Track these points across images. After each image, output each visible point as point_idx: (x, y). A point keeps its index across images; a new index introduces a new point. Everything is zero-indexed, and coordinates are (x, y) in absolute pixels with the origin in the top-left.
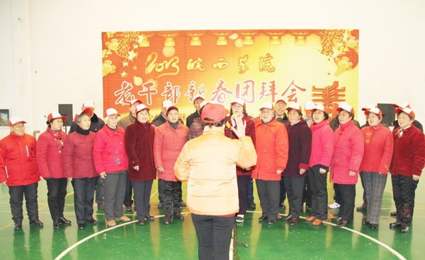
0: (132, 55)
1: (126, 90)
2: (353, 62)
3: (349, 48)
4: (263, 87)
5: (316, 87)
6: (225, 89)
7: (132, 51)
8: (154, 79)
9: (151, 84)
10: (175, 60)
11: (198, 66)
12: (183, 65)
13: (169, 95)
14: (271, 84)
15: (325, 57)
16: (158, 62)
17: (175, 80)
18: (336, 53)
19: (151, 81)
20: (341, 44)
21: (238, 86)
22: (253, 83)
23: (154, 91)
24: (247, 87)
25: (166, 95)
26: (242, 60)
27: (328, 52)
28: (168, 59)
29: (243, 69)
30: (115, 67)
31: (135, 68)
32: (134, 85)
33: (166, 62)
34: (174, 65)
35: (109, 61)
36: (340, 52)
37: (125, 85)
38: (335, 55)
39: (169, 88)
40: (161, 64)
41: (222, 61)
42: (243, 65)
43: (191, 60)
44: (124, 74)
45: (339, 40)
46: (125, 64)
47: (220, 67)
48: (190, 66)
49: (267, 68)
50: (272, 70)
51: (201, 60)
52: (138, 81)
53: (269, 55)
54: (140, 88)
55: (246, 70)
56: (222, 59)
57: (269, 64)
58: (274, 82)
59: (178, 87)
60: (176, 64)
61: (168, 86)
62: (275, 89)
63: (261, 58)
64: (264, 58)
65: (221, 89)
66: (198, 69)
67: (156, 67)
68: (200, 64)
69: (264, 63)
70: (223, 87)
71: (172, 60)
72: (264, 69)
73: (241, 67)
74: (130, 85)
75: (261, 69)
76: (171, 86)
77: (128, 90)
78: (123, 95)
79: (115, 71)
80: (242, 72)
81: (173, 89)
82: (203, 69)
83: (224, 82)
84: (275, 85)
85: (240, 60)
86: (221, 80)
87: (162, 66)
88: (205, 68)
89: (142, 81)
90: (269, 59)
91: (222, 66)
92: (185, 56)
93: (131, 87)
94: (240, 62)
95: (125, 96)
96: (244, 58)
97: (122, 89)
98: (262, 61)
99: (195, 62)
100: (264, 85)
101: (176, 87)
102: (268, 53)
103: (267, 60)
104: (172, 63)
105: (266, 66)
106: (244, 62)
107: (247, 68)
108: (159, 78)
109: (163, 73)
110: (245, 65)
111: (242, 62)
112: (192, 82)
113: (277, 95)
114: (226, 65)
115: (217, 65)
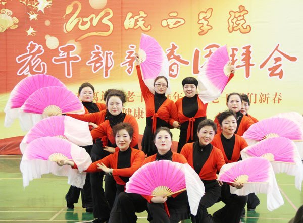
0: (44, 3)
1: (34, 55)
4: (233, 55)
6: (178, 58)
8: (76, 41)
9: (72, 48)
10: (108, 14)
11: (141, 23)
12: (118, 20)
13: (98, 65)
14: (244, 51)
17: (106, 43)
19: (71, 43)
21: (197, 53)
23: (76, 58)
24: (210, 54)
25: (93, 64)
26: (203, 15)
28: (97, 12)
29: (205, 28)
30: (17, 21)
31: (48, 23)
32: (45, 47)
33: (94, 15)
34: (105, 21)
35: (7, 10)
37: (33, 47)
39: (97, 54)
40: (85, 19)
41: (175, 17)
42: (205, 23)
43: (130, 15)
44: (30, 31)
46: (33, 16)
47: (171, 26)
48: (129, 23)
49: (240, 26)
50: (247, 30)
51: (145, 15)
52: (52, 42)
53: (242, 8)
54: (56, 52)
55: (209, 31)
56: (175, 14)
57: (243, 22)
58: (250, 47)
59: (111, 54)
60: (109, 20)
61: (97, 51)
62: (250, 58)
63: (231, 13)
64: (235, 12)
65: (172, 57)
66: (140, 27)
67: (78, 22)
68: (143, 20)
69: (235, 19)
70: (175, 54)
71: (102, 13)
72: (235, 29)
73: (201, 25)
74: (40, 47)
75: (231, 29)
76: (100, 51)
77: (38, 55)
78: (30, 63)
79: (17, 26)
80: (203, 33)
81: (103, 55)
82: (147, 27)
83: (176, 47)
84: (250, 52)
85: (201, 15)
86: (173, 45)
87: (87, 22)
88: (150, 27)
89: (58, 43)
90: (242, 14)
91: (174, 24)
92: (122, 8)
93: (41, 51)
94: (201, 18)
95: (33, 64)
96: (206, 13)
97: (28, 53)
98: (233, 17)
99: (136, 17)
100: (235, 51)
101: (108, 52)
102: (241, 6)
103: (240, 16)
104: (102, 18)
105: (238, 25)
106: (206, 18)
107: (210, 28)
108: (83, 39)
109: (90, 32)
110: (207, 22)
111: (204, 18)
112: (131, 47)
113: (254, 66)
114: (179, 22)
115: (167, 23)
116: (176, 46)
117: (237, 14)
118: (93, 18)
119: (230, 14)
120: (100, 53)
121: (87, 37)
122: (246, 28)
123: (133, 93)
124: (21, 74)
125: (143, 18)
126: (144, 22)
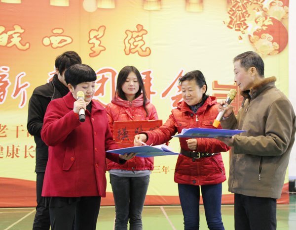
2: (279, 43)
3: (273, 20)
5: (219, 83)
11: (16, 40)
14: (144, 77)
15: (234, 33)
18: (252, 27)
20: (261, 13)
24: (103, 81)
26: (93, 34)
27: (239, 25)
29: (97, 48)
36: (258, 26)
38: (250, 31)
41: (59, 35)
43: (1, 29)
45: (257, 7)
49: (138, 48)
50: (146, 53)
51: (22, 31)
53: (140, 28)
55: (102, 52)
56: (60, 31)
57: (141, 43)
58: (150, 72)
62: (150, 85)
63: (128, 32)
64: (132, 32)
66: (15, 45)
68: (18, 37)
69: (133, 40)
72: (132, 51)
73: (92, 45)
75: (127, 49)
80: (95, 54)
82: (25, 45)
84: (150, 79)
85: (91, 33)
88: (28, 45)
90: (140, 34)
91: (58, 43)
94: (92, 37)
96: (97, 31)
98: (129, 37)
99: (10, 33)
102: (139, 25)
103: (138, 36)
105: (136, 46)
106: (98, 37)
107: (103, 49)
110: (99, 42)
111: (95, 37)
112: (3, 69)
113: (155, 95)
114: (65, 41)
115: (50, 41)
117: (135, 35)
119: (127, 34)
122: (146, 51)
123: (5, 126)
125: (19, 34)
126: (20, 39)
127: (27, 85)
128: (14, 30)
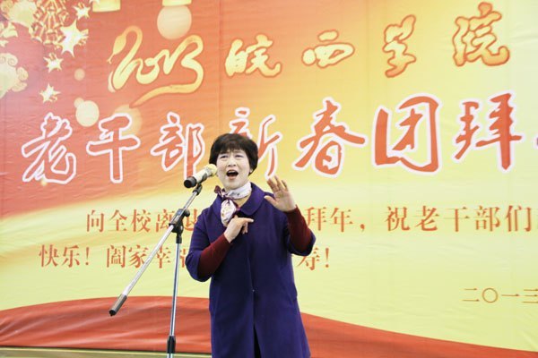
0: (73, 37)
1: (53, 139)
4: (468, 118)
6: (340, 131)
7: (74, 25)
8: (131, 107)
9: (123, 122)
10: (193, 47)
11: (260, 61)
12: (214, 59)
13: (173, 154)
14: (495, 107)
16: (142, 54)
17: (190, 107)
19: (122, 112)
21: (383, 117)
22: (433, 105)
23: (131, 142)
24: (413, 120)
25: (164, 152)
26: (392, 33)
28: (172, 45)
29: (400, 60)
30: (24, 73)
31: (80, 74)
32: (74, 123)
33: (166, 52)
34: (189, 62)
35: (9, 56)
37: (52, 124)
39: (172, 131)
40: (150, 62)
41: (331, 42)
42: (399, 48)
43: (237, 45)
44: (48, 93)
46: (54, 64)
47: (324, 61)
48: (235, 62)
49: (482, 50)
50: (501, 58)
51: (269, 44)
52: (87, 112)
53: (486, 10)
54: (93, 130)
55: (409, 66)
56: (332, 36)
57: (489, 39)
58: (508, 96)
59: (198, 129)
60: (195, 59)
61: (171, 124)
62: (510, 122)
63: (460, 22)
64: (469, 20)
65: (327, 128)
66: (257, 69)
67: (136, 69)
68: (263, 54)
69: (471, 35)
70: (332, 122)
71: (182, 47)
72: (471, 57)
73: (391, 55)
74: (65, 124)
75: (460, 57)
76: (178, 124)
77: (60, 139)
78: (46, 156)
79: (25, 85)
80: (395, 72)
81: (184, 133)
82: (273, 68)
83: (336, 108)
84: (509, 110)
85: (388, 32)
86: (328, 102)
87: (153, 67)
88: (278, 66)
89: (98, 112)
90: (486, 21)
91: (330, 58)
92: (221, 32)
93: (67, 131)
94: (389, 39)
95: (51, 158)
96: (400, 26)
97: (43, 137)
98: (463, 30)
99: (250, 49)
100: (472, 109)
101: (193, 126)
102: (483, 3)
103: (481, 27)
104: (181, 57)
105: (478, 47)
106: (401, 38)
107: (411, 59)
108: (144, 103)
109: (158, 87)
110: (402, 47)
111: (396, 38)
112: (240, 112)
113: (520, 141)
114: (342, 52)
115: (316, 55)
116: (334, 104)
117: (475, 24)
118: (164, 57)
119: (458, 25)
120: (178, 129)
121: (151, 99)
122: (498, 54)
124: (28, 180)
125: (264, 50)
126: (266, 57)
127: (277, 137)
128: (256, 43)
